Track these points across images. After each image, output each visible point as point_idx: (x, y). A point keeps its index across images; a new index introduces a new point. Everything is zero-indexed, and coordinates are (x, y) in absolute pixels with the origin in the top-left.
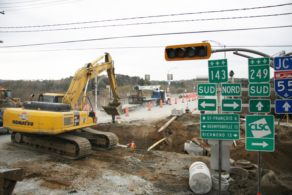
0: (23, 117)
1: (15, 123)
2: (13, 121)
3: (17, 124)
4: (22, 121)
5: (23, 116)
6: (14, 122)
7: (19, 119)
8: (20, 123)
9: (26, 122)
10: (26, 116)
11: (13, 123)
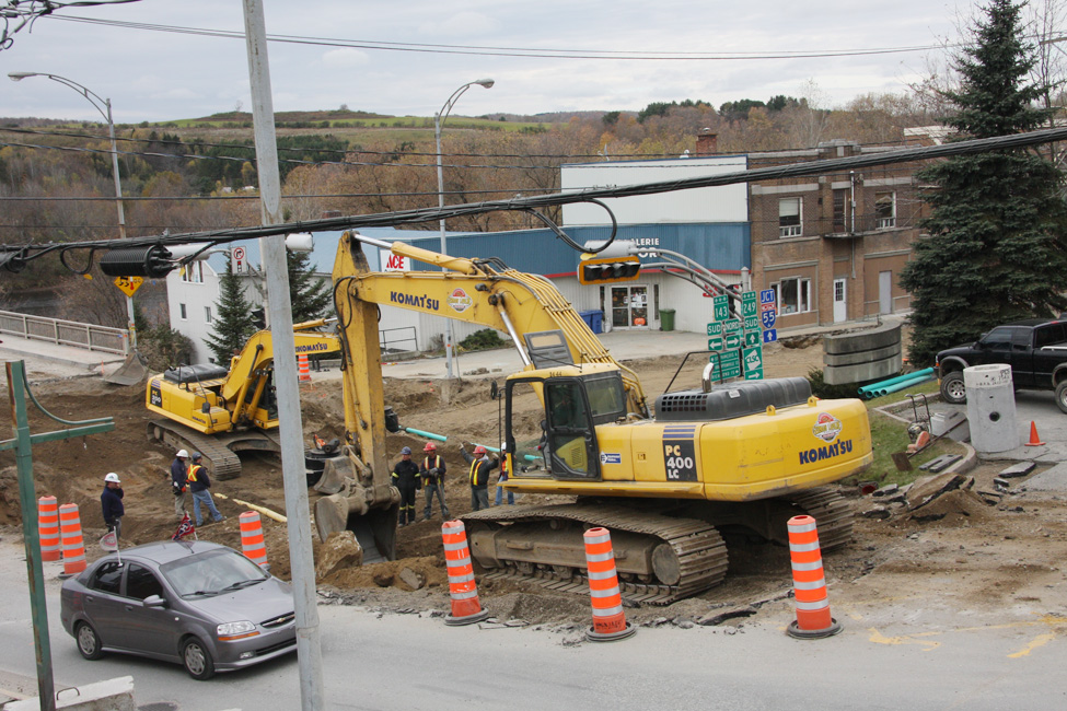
0: (828, 432)
1: (807, 462)
2: (801, 454)
3: (813, 460)
4: (827, 444)
5: (825, 429)
6: (804, 458)
7: (818, 443)
8: (823, 454)
9: (836, 446)
10: (833, 427)
11: (802, 463)
